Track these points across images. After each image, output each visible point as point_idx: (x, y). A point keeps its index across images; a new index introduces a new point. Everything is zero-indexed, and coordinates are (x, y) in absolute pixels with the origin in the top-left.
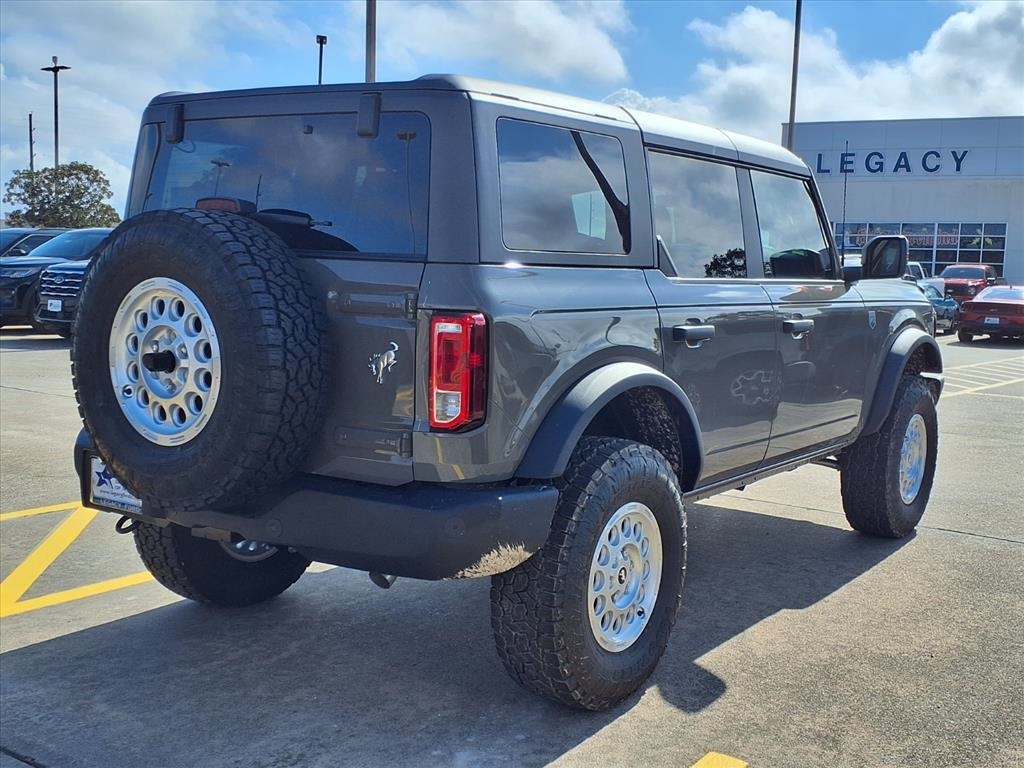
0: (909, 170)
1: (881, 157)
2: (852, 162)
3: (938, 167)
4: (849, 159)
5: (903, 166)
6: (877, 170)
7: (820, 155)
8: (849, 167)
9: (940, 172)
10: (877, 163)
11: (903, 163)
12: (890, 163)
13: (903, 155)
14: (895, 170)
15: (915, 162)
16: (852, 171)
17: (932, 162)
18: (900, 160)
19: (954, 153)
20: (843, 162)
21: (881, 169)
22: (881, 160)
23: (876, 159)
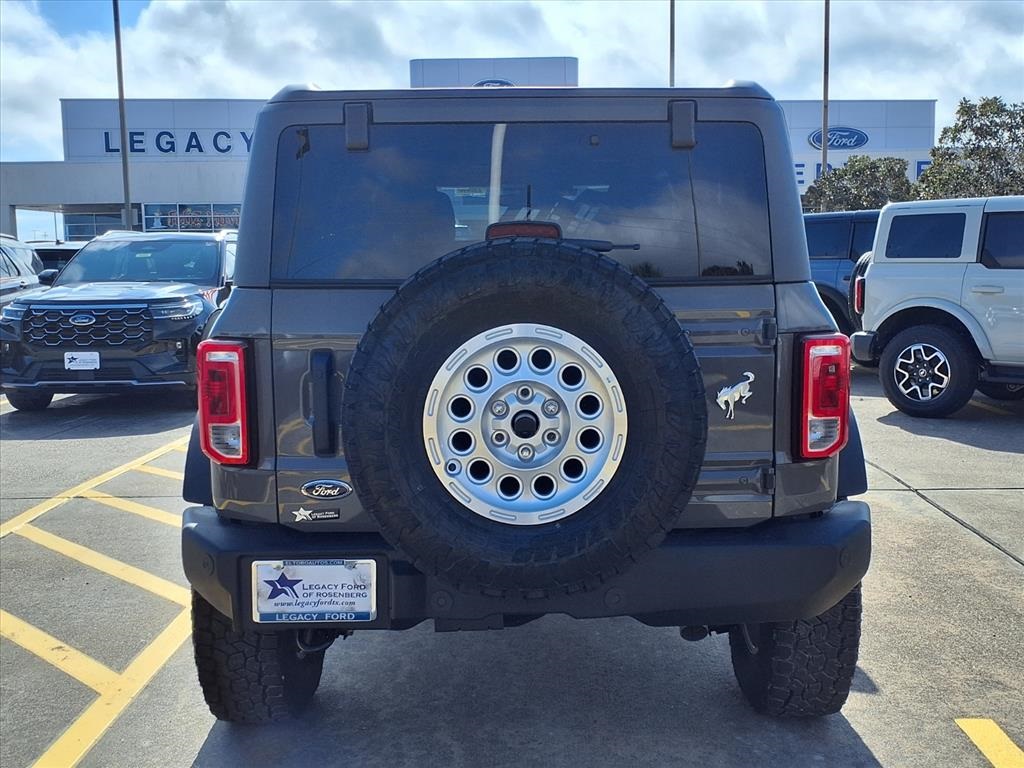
0: (201, 150)
1: (172, 137)
2: (141, 142)
3: (229, 147)
4: (136, 138)
5: (194, 147)
6: (170, 150)
7: (107, 134)
8: (137, 146)
9: (233, 152)
10: (168, 143)
11: (194, 143)
12: (181, 143)
13: (194, 135)
14: (188, 150)
15: (206, 141)
16: (143, 150)
17: (223, 142)
18: (190, 141)
19: (243, 134)
20: (132, 142)
21: (173, 149)
22: (172, 140)
23: (166, 138)
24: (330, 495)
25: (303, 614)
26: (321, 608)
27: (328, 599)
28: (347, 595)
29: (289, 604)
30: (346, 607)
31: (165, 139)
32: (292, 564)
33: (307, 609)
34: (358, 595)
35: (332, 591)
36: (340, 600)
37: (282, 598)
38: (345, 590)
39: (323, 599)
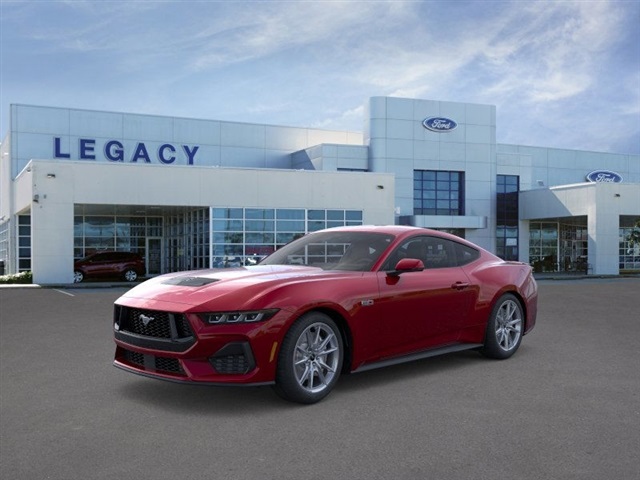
0: (147, 160)
1: (121, 145)
2: (92, 149)
3: (173, 159)
4: (87, 145)
5: (141, 157)
6: (118, 159)
8: (87, 153)
9: (176, 163)
10: (117, 152)
11: (141, 153)
12: (129, 153)
13: (141, 146)
14: (135, 159)
15: (153, 153)
16: (93, 157)
17: (167, 154)
18: (138, 151)
19: (186, 148)
20: (83, 149)
21: (121, 158)
22: (121, 149)
23: (116, 147)
31: (113, 148)
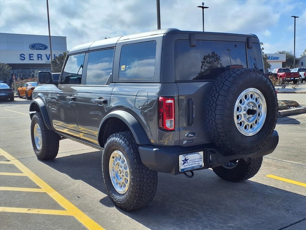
24: (192, 136)
25: (190, 168)
26: (193, 166)
27: (194, 163)
28: (198, 161)
29: (187, 166)
30: (198, 165)
32: (188, 155)
33: (190, 166)
34: (200, 161)
35: (195, 161)
36: (197, 163)
37: (186, 164)
38: (198, 160)
39: (193, 163)
